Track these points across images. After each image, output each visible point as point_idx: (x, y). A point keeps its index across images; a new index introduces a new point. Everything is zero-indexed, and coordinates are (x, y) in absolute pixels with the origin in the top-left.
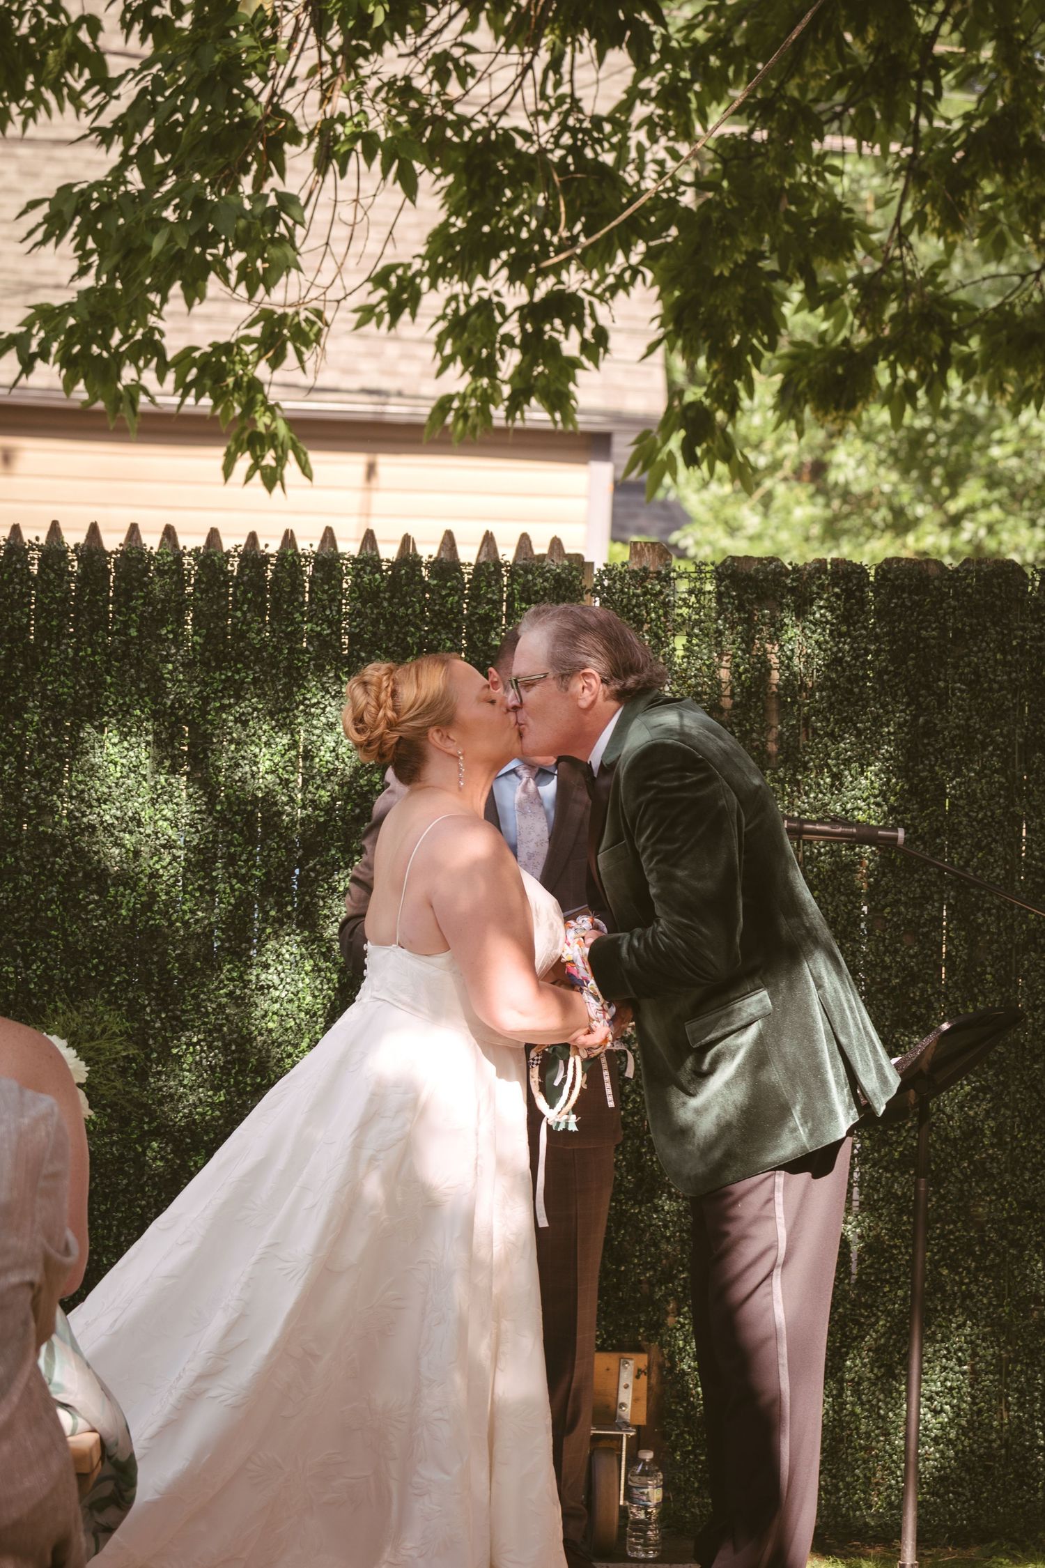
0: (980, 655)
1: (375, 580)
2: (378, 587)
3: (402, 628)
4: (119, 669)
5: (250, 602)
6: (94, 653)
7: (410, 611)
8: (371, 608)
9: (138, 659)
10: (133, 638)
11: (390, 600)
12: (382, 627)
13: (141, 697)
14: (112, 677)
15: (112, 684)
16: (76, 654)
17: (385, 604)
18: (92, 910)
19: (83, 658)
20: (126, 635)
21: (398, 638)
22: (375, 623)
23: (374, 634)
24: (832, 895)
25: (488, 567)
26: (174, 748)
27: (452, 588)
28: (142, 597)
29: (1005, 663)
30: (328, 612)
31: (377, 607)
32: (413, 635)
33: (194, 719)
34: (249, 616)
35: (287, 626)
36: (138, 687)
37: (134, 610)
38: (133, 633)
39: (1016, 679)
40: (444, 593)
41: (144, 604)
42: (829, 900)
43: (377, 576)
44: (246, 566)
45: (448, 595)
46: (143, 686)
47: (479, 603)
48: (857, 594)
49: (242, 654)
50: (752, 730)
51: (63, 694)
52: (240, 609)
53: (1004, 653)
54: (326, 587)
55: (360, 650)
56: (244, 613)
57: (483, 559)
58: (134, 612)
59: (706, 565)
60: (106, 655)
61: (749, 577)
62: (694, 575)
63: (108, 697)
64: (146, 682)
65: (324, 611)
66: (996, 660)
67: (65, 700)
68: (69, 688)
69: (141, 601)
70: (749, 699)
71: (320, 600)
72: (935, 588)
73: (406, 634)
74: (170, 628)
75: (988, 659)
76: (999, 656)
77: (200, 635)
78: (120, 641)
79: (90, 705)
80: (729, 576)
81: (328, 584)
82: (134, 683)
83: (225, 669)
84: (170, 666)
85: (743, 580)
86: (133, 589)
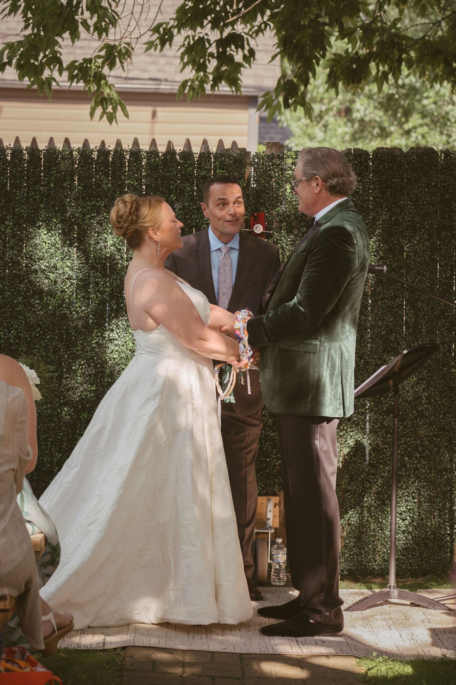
0: (418, 189)
1: (156, 161)
2: (158, 164)
3: (168, 182)
4: (46, 201)
5: (102, 171)
6: (35, 195)
7: (172, 174)
8: (155, 173)
9: (54, 197)
10: (52, 187)
11: (163, 170)
12: (160, 181)
13: (56, 213)
14: (43, 205)
15: (43, 208)
16: (28, 195)
17: (161, 171)
18: (37, 307)
19: (31, 197)
20: (49, 186)
21: (166, 186)
22: (157, 179)
23: (156, 185)
25: (205, 155)
26: (70, 235)
27: (190, 164)
28: (56, 170)
29: (429, 193)
30: (136, 175)
31: (157, 173)
32: (173, 185)
33: (79, 223)
34: (102, 177)
35: (119, 182)
36: (54, 209)
37: (52, 175)
38: (52, 185)
39: (434, 200)
40: (186, 166)
41: (56, 173)
43: (157, 159)
44: (100, 155)
45: (188, 167)
46: (57, 208)
47: (202, 171)
48: (365, 163)
49: (99, 194)
51: (22, 213)
52: (98, 174)
53: (429, 188)
54: (135, 164)
55: (150, 192)
56: (100, 176)
57: (203, 151)
58: (52, 176)
60: (41, 195)
62: (294, 156)
63: (42, 214)
64: (58, 206)
65: (134, 175)
66: (425, 192)
67: (23, 215)
68: (25, 210)
69: (55, 172)
71: (133, 170)
72: (399, 160)
73: (170, 184)
74: (68, 183)
75: (422, 191)
76: (426, 190)
77: (81, 186)
78: (47, 189)
79: (34, 217)
82: (53, 206)
83: (92, 200)
84: (68, 200)
86: (52, 166)
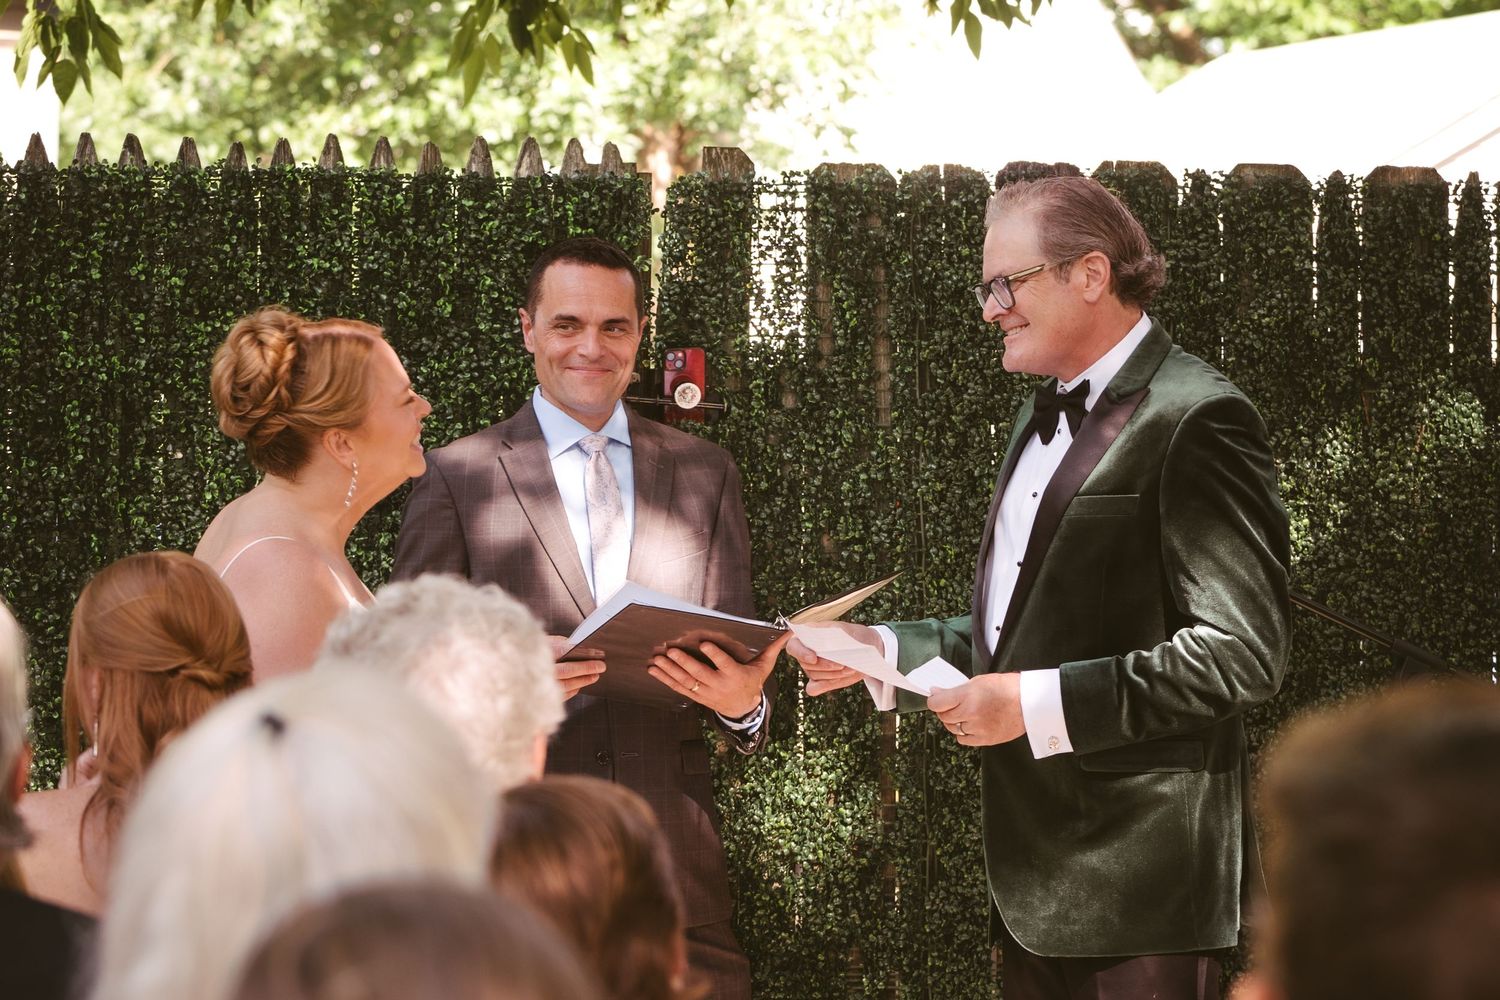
1: (398, 202)
2: (400, 210)
3: (430, 262)
4: (77, 322)
5: (240, 232)
6: (45, 302)
7: (440, 240)
8: (391, 237)
9: (101, 307)
10: (94, 281)
11: (414, 227)
12: (405, 262)
13: (107, 357)
14: (69, 331)
15: (68, 342)
16: (22, 303)
17: (410, 232)
18: (51, 635)
19: (31, 309)
20: (85, 277)
21: (425, 274)
22: (396, 256)
23: (396, 271)
24: (960, 584)
25: (531, 183)
26: (150, 420)
27: (491, 210)
28: (103, 228)
31: (400, 237)
32: (445, 270)
33: (174, 383)
34: (240, 251)
35: (287, 262)
36: (103, 344)
37: (94, 245)
38: (96, 275)
39: (1170, 310)
40: (481, 217)
41: (106, 238)
42: (958, 590)
43: (399, 196)
44: (233, 187)
45: (487, 219)
46: (109, 342)
47: (524, 230)
49: (232, 299)
50: (859, 380)
51: (8, 356)
52: (228, 242)
54: (336, 212)
55: (381, 290)
56: (234, 247)
57: (524, 173)
59: (798, 174)
60: (61, 303)
61: (850, 190)
62: (782, 188)
63: (64, 359)
64: (113, 337)
65: (333, 241)
67: (10, 364)
68: (15, 347)
69: (102, 234)
70: (854, 343)
71: (329, 228)
73: (436, 270)
74: (140, 267)
78: (79, 286)
79: (42, 369)
80: (828, 189)
81: (337, 206)
82: (99, 336)
83: (213, 318)
84: (142, 317)
85: (843, 194)
86: (93, 218)
